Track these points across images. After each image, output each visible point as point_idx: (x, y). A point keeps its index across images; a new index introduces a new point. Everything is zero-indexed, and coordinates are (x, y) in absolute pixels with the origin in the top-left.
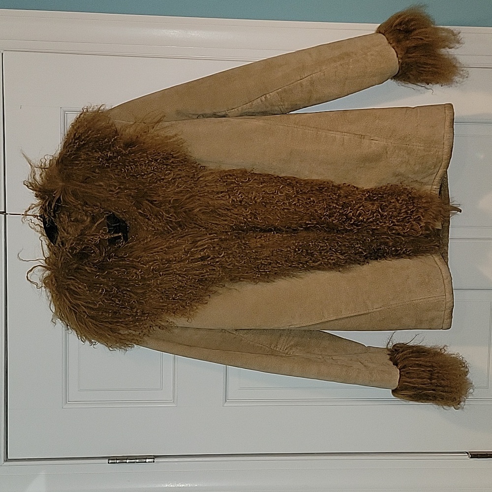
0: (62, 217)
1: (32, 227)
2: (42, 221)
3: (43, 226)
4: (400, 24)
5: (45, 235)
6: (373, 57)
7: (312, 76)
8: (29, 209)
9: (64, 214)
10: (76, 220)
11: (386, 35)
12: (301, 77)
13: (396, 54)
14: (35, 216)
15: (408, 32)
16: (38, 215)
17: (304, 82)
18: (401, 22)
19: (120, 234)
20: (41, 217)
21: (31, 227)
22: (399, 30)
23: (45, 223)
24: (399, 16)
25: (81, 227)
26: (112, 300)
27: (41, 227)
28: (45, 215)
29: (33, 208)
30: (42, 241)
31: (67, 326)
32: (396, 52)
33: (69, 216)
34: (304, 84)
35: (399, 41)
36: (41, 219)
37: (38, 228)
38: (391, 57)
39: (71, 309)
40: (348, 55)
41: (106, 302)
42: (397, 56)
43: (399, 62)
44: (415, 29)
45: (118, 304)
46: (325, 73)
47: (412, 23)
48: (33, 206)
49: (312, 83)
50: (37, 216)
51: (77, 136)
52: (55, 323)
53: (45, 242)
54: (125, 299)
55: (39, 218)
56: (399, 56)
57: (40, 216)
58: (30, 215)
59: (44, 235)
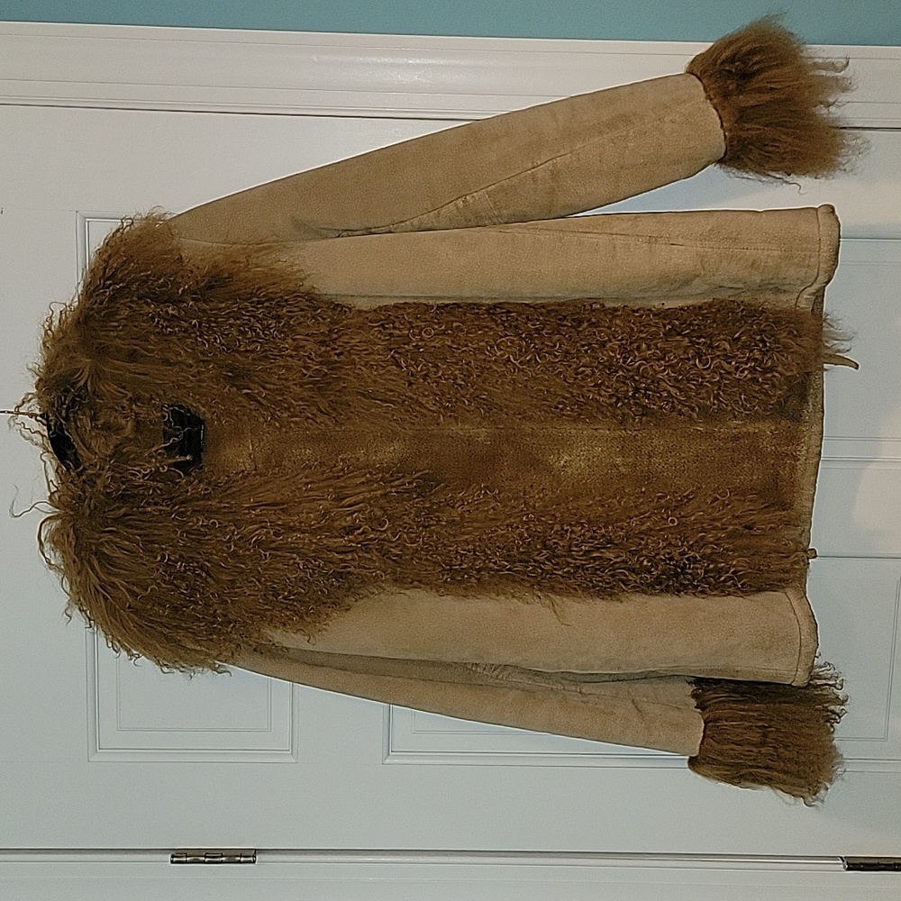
0: (80, 419)
1: (27, 435)
2: (43, 424)
3: (46, 434)
4: (732, 59)
5: (50, 449)
6: (675, 126)
7: (555, 161)
8: (24, 402)
9: (84, 414)
10: (107, 427)
11: (704, 81)
12: (533, 162)
13: (719, 121)
14: (31, 416)
15: (746, 76)
16: (38, 413)
17: (541, 172)
18: (734, 56)
19: (188, 458)
20: (43, 418)
21: (24, 437)
22: (730, 71)
23: (49, 429)
24: (731, 43)
25: (115, 439)
26: (175, 585)
27: (43, 436)
28: (50, 415)
29: (29, 401)
30: (45, 462)
31: (90, 620)
32: (720, 118)
33: (94, 418)
34: (539, 176)
35: (726, 95)
36: (43, 421)
37: (38, 438)
38: (711, 126)
39: (98, 591)
40: (626, 119)
41: (164, 586)
42: (722, 126)
43: (725, 135)
44: (760, 71)
45: (183, 593)
46: (581, 156)
47: (756, 59)
48: (30, 396)
49: (555, 174)
50: (36, 415)
51: (109, 273)
52: (71, 617)
53: (51, 464)
54: (197, 585)
55: (39, 418)
56: (725, 125)
57: (41, 416)
58: (23, 414)
59: (48, 451)
